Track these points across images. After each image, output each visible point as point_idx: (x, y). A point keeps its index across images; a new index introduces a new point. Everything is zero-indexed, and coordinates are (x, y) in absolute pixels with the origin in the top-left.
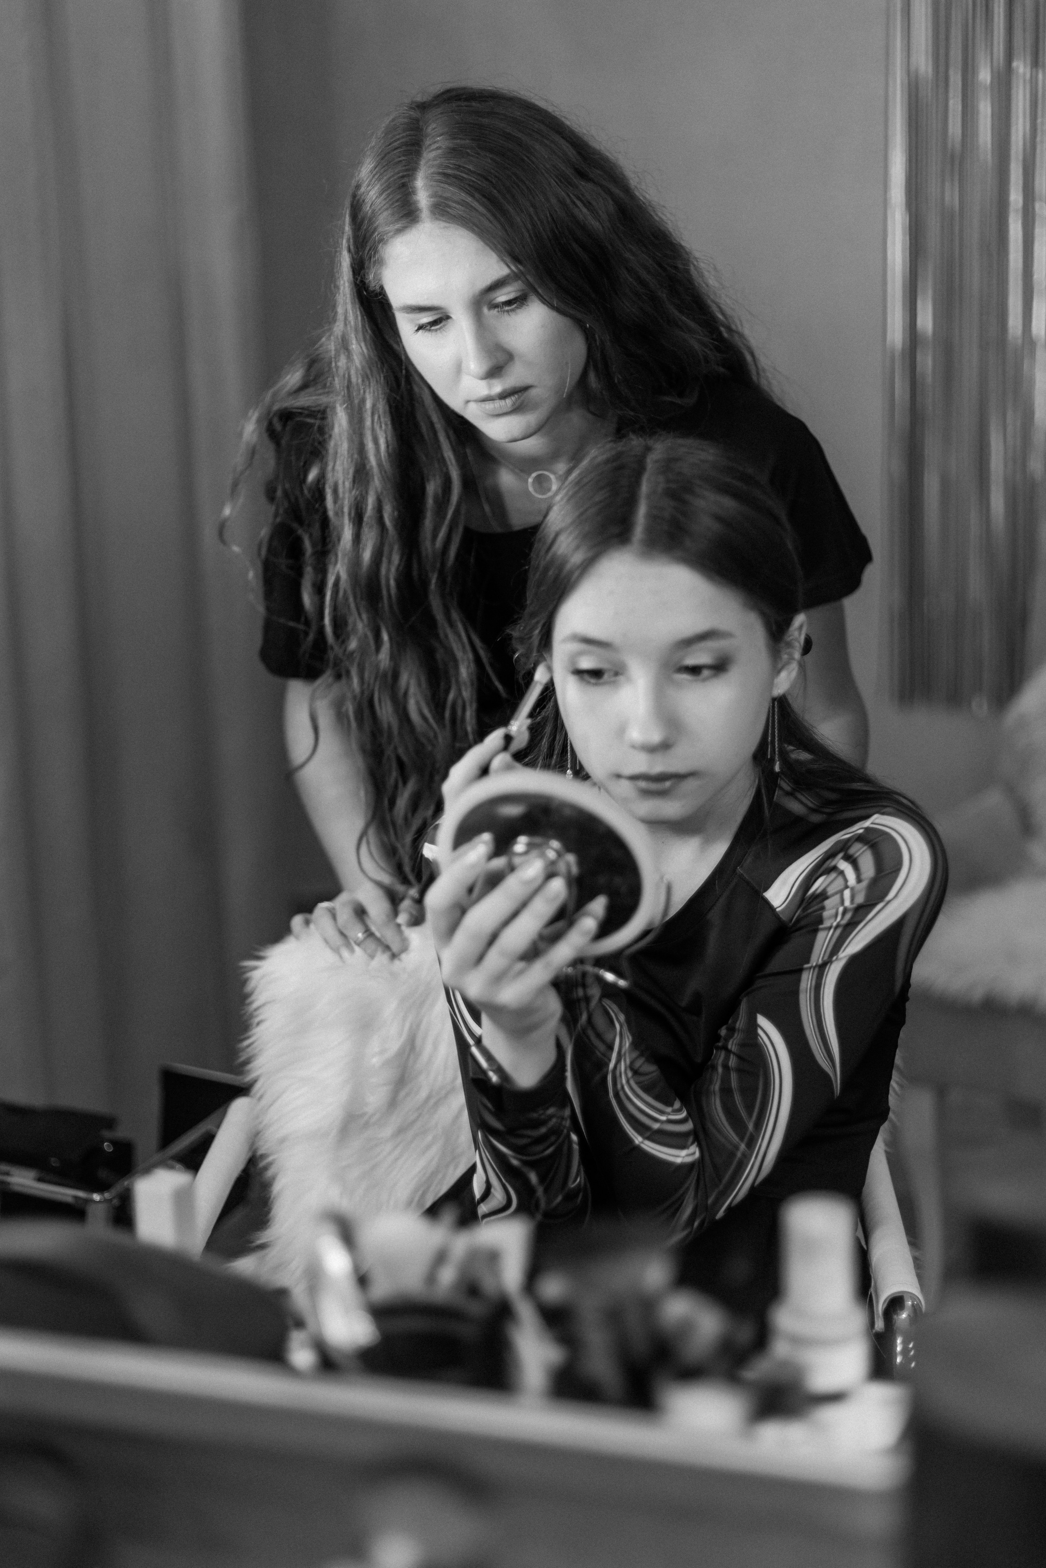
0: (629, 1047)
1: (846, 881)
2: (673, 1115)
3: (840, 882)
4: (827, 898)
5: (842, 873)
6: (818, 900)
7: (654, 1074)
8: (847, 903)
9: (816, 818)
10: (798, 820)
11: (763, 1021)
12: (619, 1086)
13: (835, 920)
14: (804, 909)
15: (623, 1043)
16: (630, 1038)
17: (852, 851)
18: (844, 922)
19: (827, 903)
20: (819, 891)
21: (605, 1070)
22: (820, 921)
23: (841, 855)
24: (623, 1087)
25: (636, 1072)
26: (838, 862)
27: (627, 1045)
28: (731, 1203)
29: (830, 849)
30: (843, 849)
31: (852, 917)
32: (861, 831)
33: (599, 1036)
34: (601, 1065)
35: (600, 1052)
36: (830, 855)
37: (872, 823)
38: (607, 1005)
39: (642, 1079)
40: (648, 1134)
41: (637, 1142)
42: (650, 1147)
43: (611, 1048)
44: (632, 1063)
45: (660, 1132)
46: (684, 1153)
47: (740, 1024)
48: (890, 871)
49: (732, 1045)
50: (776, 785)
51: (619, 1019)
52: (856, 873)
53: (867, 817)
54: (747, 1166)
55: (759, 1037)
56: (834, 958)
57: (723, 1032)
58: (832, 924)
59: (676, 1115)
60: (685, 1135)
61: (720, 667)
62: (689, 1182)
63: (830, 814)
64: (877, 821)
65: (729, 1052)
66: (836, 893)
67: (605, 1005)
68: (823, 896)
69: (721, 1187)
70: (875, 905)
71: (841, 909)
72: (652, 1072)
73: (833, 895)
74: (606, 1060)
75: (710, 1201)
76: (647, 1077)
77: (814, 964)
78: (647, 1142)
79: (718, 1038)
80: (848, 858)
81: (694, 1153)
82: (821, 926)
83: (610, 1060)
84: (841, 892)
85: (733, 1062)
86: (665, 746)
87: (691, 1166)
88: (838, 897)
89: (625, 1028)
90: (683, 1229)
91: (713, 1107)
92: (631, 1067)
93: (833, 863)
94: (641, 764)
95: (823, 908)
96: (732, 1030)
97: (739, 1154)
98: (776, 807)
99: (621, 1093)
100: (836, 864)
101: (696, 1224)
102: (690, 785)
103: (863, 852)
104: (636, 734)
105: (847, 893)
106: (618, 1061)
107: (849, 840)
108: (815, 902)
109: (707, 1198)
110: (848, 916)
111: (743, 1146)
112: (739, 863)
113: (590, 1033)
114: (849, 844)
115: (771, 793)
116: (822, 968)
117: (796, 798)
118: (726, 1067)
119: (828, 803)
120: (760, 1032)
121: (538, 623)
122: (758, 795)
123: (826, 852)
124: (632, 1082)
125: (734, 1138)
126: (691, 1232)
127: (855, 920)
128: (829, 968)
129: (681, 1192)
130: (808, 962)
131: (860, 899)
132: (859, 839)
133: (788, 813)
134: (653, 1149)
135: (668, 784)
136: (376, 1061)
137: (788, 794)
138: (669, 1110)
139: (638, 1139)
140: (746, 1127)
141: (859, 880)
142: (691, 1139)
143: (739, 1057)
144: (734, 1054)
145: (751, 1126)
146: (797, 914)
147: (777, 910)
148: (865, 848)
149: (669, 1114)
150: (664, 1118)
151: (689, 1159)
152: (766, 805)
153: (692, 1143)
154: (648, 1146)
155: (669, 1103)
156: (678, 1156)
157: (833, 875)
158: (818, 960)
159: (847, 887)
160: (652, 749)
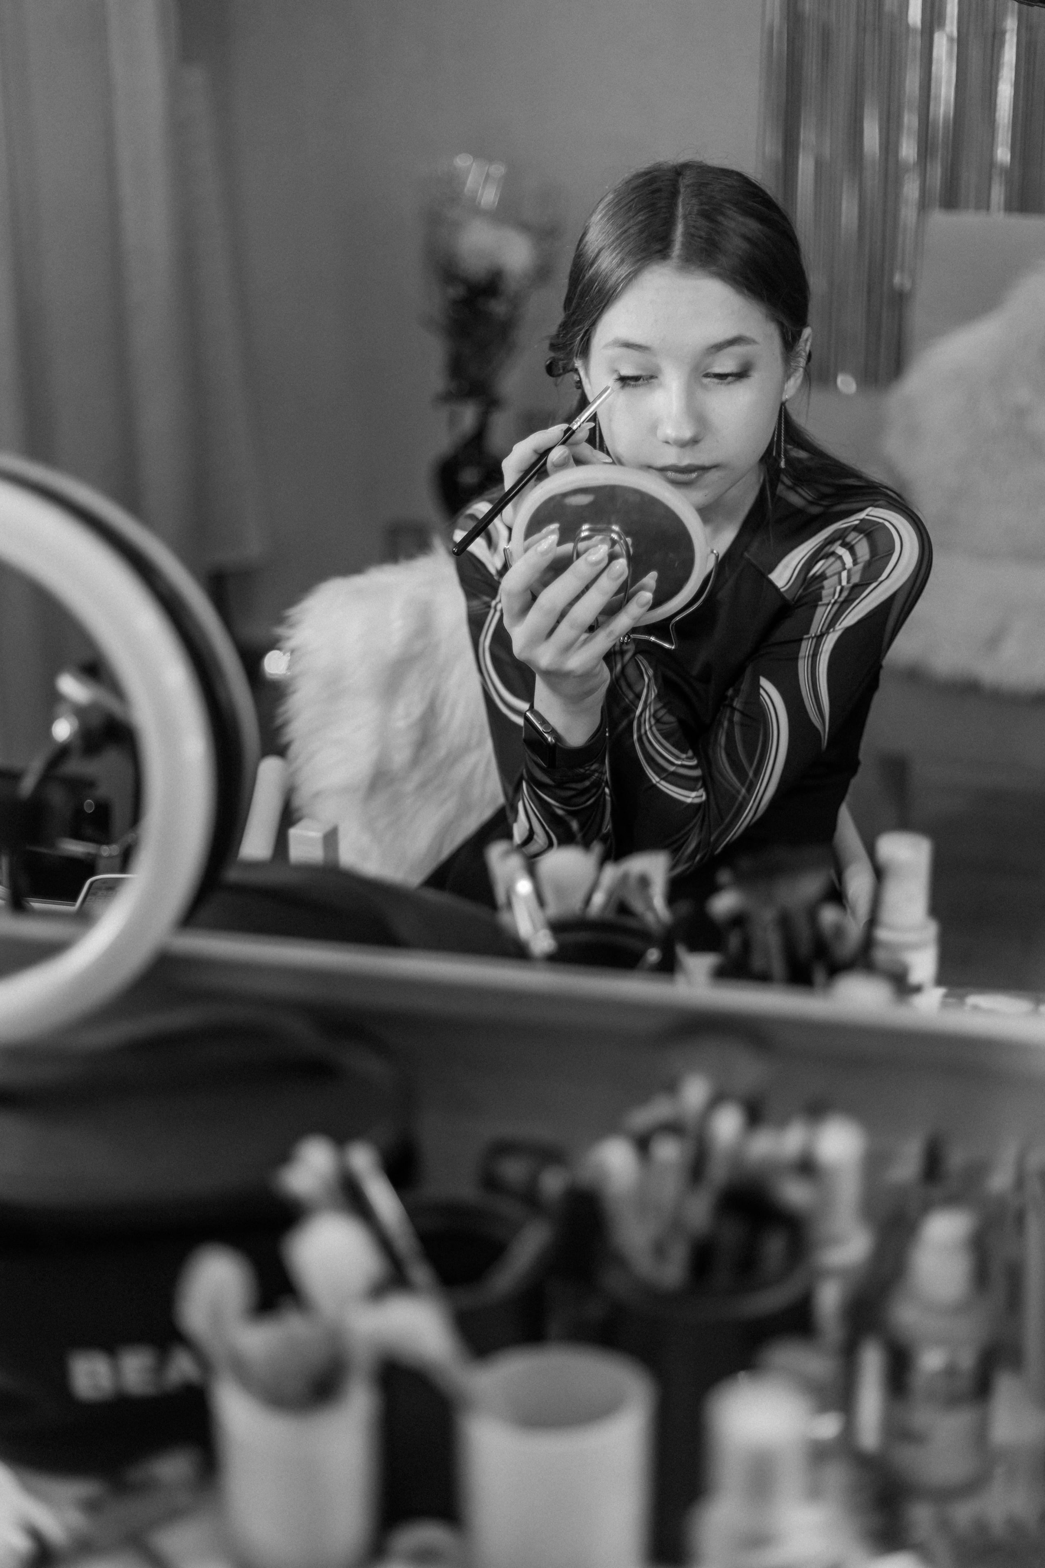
0: (655, 698)
1: (844, 564)
2: (687, 761)
3: (838, 564)
4: (826, 578)
5: (840, 557)
6: (818, 580)
7: (673, 725)
8: (844, 583)
9: (815, 510)
10: (799, 511)
11: (764, 682)
12: (643, 731)
13: (833, 597)
14: (804, 589)
15: (650, 695)
16: (656, 691)
17: (848, 539)
18: (841, 599)
19: (826, 583)
20: (818, 573)
21: (632, 716)
22: (820, 599)
23: (839, 542)
24: (646, 733)
25: (658, 721)
26: (836, 548)
27: (653, 696)
28: (731, 839)
29: (830, 536)
30: (840, 537)
31: (849, 594)
32: (857, 522)
33: (630, 686)
34: (629, 711)
35: (628, 699)
36: (830, 541)
37: (867, 515)
38: (639, 659)
39: (664, 727)
40: (664, 775)
41: (654, 782)
42: (666, 787)
43: (638, 697)
44: (656, 712)
45: (674, 773)
46: (694, 794)
47: (745, 686)
48: (882, 555)
49: (737, 704)
50: (778, 480)
51: (648, 673)
52: (853, 558)
53: (861, 510)
54: (746, 809)
55: (761, 697)
56: (832, 630)
57: (730, 692)
58: (830, 601)
59: (690, 762)
60: (696, 779)
61: (742, 374)
62: (695, 821)
63: (827, 507)
64: (872, 513)
65: (733, 709)
66: (834, 575)
67: (637, 660)
68: (822, 577)
69: (722, 827)
70: (869, 584)
71: (839, 588)
72: (671, 723)
73: (831, 576)
74: (634, 707)
75: (712, 839)
76: (667, 726)
77: (813, 635)
78: (663, 782)
79: (725, 698)
80: (844, 545)
81: (701, 796)
82: (820, 603)
83: (637, 708)
84: (839, 574)
85: (737, 717)
86: (694, 441)
87: (696, 808)
88: (836, 578)
89: (653, 681)
90: (686, 862)
91: (719, 755)
92: (654, 715)
93: (832, 550)
94: (671, 457)
95: (822, 588)
96: (737, 692)
97: (740, 798)
98: (779, 500)
99: (644, 739)
100: (835, 549)
101: (698, 858)
102: (712, 476)
103: (859, 540)
104: (669, 431)
105: (844, 574)
106: (644, 710)
107: (846, 528)
108: (815, 583)
109: (710, 835)
110: (845, 594)
111: (743, 791)
112: (746, 549)
113: (623, 684)
114: (846, 533)
115: (774, 487)
116: (820, 638)
117: (796, 492)
118: (731, 721)
119: (824, 496)
120: (762, 691)
121: (580, 330)
122: (762, 490)
123: (826, 539)
124: (654, 729)
125: (738, 784)
126: (691, 866)
127: (851, 597)
128: (826, 638)
129: (688, 828)
130: (808, 633)
131: (856, 579)
132: (855, 528)
133: (789, 504)
134: (667, 788)
135: (694, 475)
136: (401, 724)
137: (789, 488)
138: (684, 756)
139: (655, 779)
140: (747, 775)
141: (855, 562)
142: (700, 784)
143: (742, 713)
144: (738, 710)
145: (751, 774)
146: (799, 593)
147: (782, 590)
148: (862, 536)
149: (683, 760)
150: (679, 763)
151: (697, 801)
152: (769, 500)
153: (700, 788)
154: (663, 786)
155: (684, 751)
156: (689, 797)
157: (832, 559)
158: (817, 632)
159: (844, 569)
160: (684, 444)
